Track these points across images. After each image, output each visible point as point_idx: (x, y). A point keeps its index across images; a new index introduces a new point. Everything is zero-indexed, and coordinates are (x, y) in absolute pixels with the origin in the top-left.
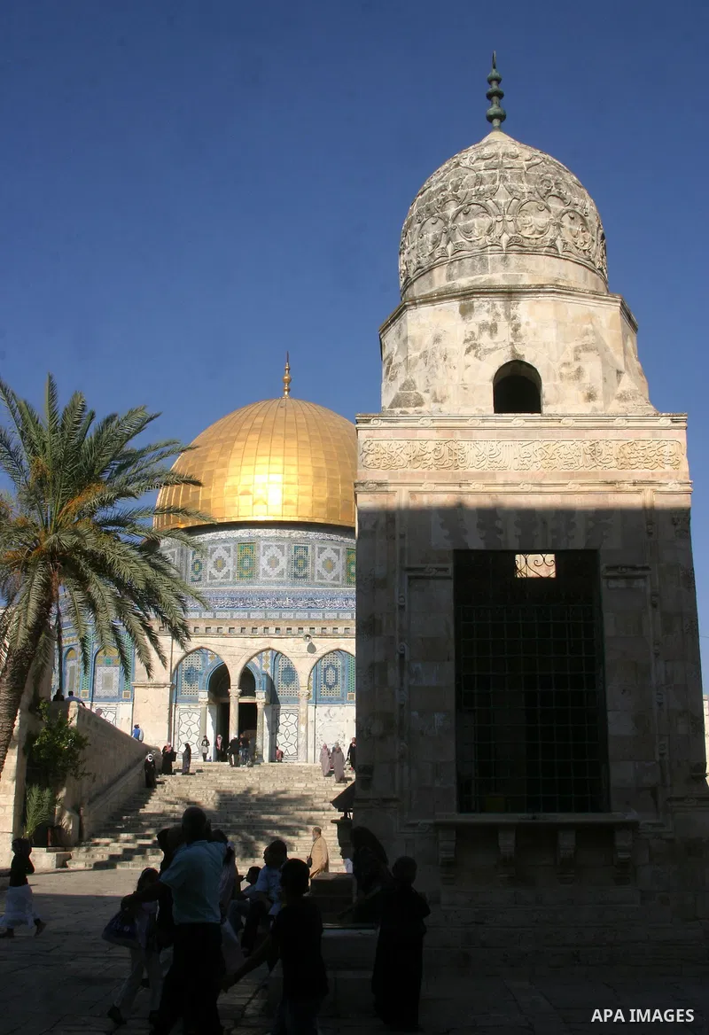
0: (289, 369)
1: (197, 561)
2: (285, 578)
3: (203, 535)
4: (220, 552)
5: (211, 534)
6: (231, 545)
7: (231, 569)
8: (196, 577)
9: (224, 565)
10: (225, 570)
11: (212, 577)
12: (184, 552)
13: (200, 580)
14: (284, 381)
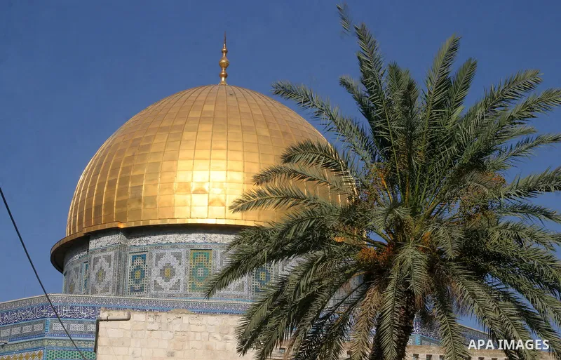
0: (226, 52)
1: (138, 267)
2: (246, 292)
3: (148, 238)
4: (168, 258)
5: (157, 237)
6: (183, 251)
7: (182, 279)
8: (137, 287)
9: (173, 273)
10: (174, 280)
11: (158, 288)
12: (123, 257)
13: (141, 290)
14: (221, 65)
